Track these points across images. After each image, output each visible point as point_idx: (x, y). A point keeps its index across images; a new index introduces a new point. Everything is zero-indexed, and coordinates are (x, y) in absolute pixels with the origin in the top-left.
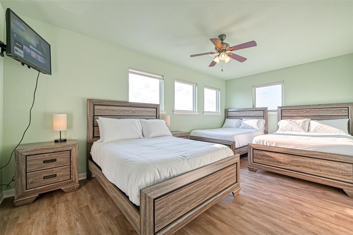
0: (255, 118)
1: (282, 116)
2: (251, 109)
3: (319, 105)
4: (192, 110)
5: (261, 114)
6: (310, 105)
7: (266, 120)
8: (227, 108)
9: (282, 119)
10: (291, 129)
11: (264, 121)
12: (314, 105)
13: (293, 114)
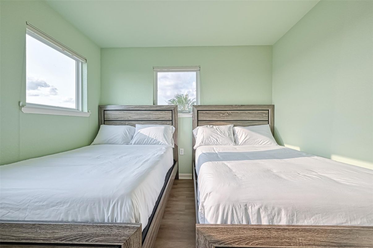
0: (156, 124)
1: (198, 121)
2: (151, 106)
3: (242, 105)
5: (168, 115)
6: (232, 106)
7: (175, 127)
8: (103, 103)
9: (198, 126)
10: (215, 141)
11: (172, 128)
12: (237, 105)
13: (212, 117)
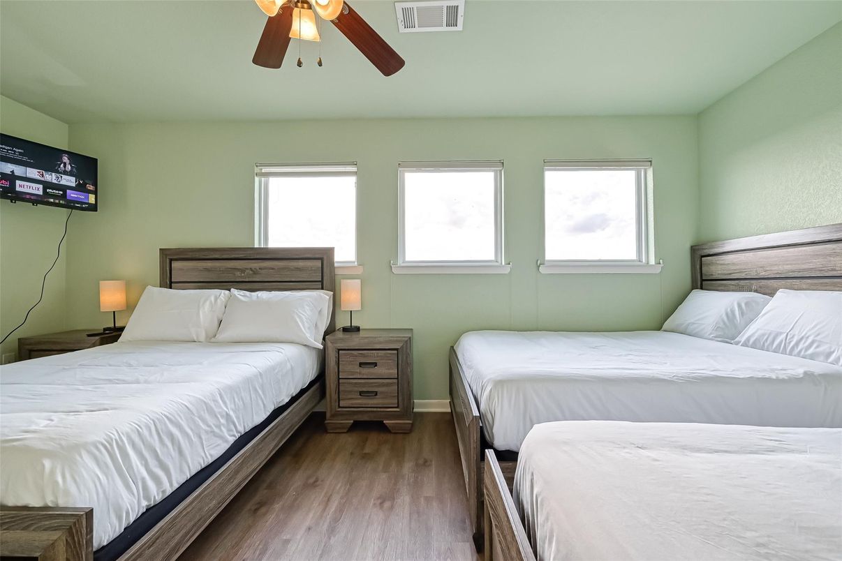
4: (493, 258)
